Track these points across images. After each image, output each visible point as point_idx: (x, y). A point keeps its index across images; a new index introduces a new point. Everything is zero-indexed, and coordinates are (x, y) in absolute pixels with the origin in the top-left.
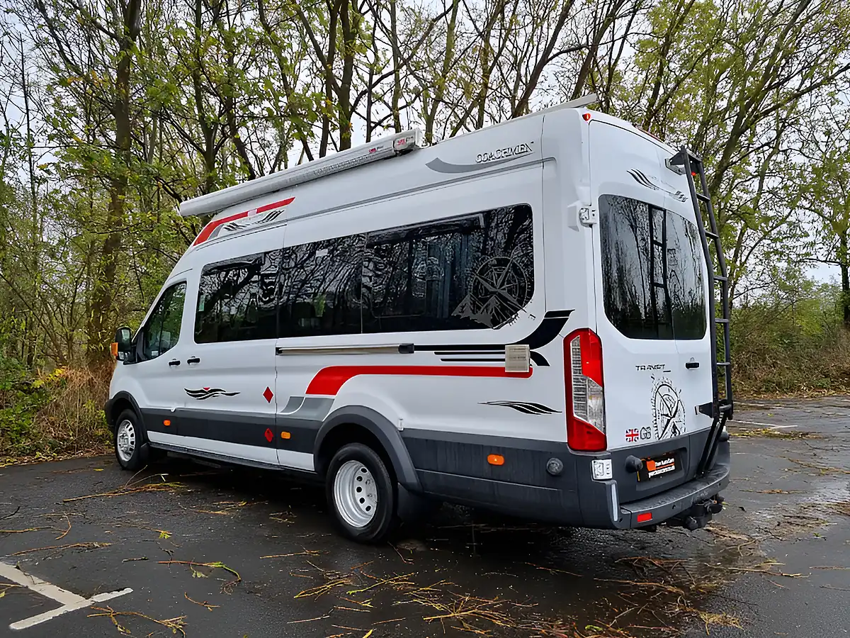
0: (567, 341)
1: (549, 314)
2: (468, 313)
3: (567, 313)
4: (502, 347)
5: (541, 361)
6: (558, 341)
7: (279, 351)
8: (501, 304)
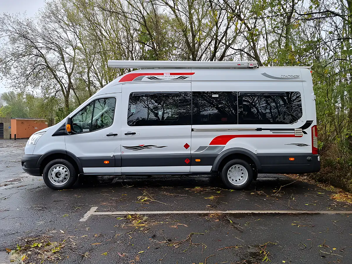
0: (312, 128)
1: (307, 121)
2: (282, 119)
3: (312, 121)
4: (294, 129)
5: (305, 133)
6: (310, 128)
7: (192, 130)
8: (293, 118)
